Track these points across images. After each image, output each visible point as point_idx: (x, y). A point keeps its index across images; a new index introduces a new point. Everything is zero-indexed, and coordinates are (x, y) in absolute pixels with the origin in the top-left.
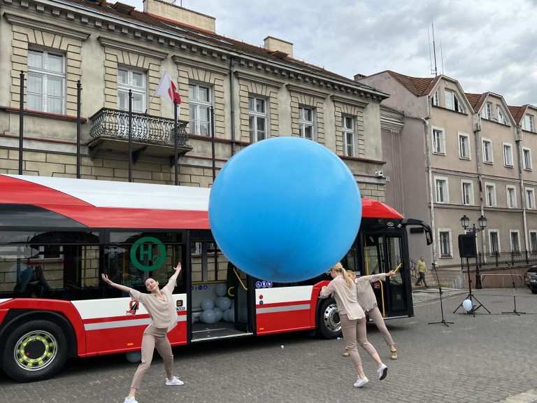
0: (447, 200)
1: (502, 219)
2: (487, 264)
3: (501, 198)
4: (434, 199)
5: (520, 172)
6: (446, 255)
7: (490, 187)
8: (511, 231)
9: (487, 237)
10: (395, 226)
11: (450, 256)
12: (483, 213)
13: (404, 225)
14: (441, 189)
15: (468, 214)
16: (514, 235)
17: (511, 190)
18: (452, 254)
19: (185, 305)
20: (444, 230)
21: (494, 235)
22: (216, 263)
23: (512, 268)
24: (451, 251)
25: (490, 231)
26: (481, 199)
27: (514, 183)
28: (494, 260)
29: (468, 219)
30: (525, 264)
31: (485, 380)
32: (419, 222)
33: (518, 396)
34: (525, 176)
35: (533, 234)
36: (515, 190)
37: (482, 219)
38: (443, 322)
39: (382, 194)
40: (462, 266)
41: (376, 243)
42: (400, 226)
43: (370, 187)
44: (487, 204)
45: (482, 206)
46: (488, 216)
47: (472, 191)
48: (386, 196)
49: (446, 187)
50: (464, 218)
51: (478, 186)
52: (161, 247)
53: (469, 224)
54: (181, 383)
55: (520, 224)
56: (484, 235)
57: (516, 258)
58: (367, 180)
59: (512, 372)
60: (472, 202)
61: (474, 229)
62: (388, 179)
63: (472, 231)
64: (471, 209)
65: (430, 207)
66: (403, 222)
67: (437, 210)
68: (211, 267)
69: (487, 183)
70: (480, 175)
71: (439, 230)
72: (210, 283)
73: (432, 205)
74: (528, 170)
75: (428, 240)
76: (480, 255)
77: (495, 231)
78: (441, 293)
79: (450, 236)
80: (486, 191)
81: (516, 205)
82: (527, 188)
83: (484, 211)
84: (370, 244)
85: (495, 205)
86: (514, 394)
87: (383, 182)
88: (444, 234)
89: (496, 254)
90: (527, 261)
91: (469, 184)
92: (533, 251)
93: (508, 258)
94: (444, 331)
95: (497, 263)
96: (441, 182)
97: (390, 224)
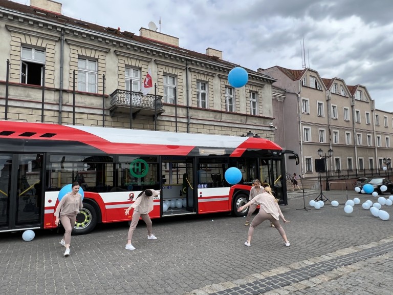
0: (310, 140)
1: (342, 151)
2: (333, 177)
3: (342, 139)
4: (303, 140)
5: (354, 124)
6: (309, 171)
7: (336, 133)
8: (348, 158)
9: (333, 161)
10: (278, 154)
11: (311, 172)
12: (331, 148)
13: (283, 154)
14: (307, 133)
15: (322, 148)
16: (350, 160)
17: (348, 134)
18: (312, 171)
19: (159, 196)
20: (309, 157)
21: (337, 160)
22: (177, 174)
23: (348, 179)
24: (312, 169)
25: (335, 158)
26: (330, 139)
27: (350, 130)
28: (337, 174)
29: (322, 151)
30: (355, 177)
31: (325, 241)
32: (292, 152)
33: (343, 250)
34: (356, 126)
35: (361, 160)
36: (350, 134)
37: (330, 151)
38: (305, 208)
39: (273, 136)
40: (318, 177)
41: (267, 164)
42: (280, 154)
43: (265, 132)
44: (334, 142)
45: (331, 144)
46: (334, 149)
47: (325, 135)
48: (275, 138)
49: (310, 132)
50: (320, 150)
51: (328, 131)
52: (146, 165)
53: (322, 154)
54: (156, 238)
55: (353, 154)
56: (332, 160)
57: (350, 174)
58: (264, 128)
59: (342, 236)
60: (325, 141)
61: (326, 156)
62: (276, 128)
63: (324, 158)
64: (325, 145)
65: (300, 144)
66: (282, 152)
67: (304, 145)
68: (174, 177)
69: (334, 130)
70: (330, 125)
71: (305, 157)
72: (174, 185)
73: (301, 143)
74: (359, 123)
75: (297, 162)
76: (329, 171)
77: (338, 158)
78: (304, 192)
79: (312, 160)
80: (333, 135)
81: (351, 143)
82: (358, 133)
83: (332, 146)
84: (263, 164)
85: (338, 143)
86: (341, 249)
87: (273, 129)
88: (308, 160)
89: (339, 171)
90: (357, 175)
91: (323, 131)
92: (360, 169)
93: (346, 173)
94: (305, 213)
95: (339, 176)
96: (307, 129)
97: (275, 153)
